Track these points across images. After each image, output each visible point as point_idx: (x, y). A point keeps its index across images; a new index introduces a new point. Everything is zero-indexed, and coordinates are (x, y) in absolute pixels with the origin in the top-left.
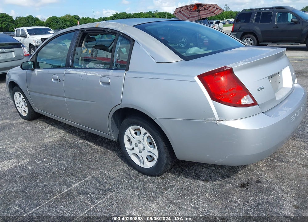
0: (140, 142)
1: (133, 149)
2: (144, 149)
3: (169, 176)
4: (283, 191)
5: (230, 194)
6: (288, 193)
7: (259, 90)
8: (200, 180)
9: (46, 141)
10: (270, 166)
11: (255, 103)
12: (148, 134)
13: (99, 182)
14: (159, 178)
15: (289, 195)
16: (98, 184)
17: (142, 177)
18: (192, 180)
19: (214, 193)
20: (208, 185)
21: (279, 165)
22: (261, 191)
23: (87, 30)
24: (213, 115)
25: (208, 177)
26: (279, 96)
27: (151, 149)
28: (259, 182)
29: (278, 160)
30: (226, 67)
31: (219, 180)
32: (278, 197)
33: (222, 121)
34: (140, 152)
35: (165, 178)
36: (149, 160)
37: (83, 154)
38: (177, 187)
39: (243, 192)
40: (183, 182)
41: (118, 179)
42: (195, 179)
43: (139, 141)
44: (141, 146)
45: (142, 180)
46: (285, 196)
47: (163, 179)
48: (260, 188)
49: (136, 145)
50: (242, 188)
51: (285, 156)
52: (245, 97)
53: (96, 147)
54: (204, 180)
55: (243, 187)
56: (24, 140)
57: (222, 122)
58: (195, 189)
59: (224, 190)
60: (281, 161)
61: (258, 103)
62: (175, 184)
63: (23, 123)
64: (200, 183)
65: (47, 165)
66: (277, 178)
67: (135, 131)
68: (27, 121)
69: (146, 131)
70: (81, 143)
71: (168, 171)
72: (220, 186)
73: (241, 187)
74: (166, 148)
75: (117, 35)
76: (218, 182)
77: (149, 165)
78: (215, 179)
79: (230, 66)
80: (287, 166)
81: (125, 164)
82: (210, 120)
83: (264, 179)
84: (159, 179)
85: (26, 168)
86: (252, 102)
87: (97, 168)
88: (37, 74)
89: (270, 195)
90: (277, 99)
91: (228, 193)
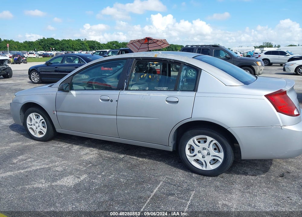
0: (204, 149)
1: (195, 155)
2: (209, 154)
3: (225, 175)
5: (279, 182)
8: (249, 175)
9: (87, 158)
11: (299, 114)
12: (215, 142)
13: (175, 185)
16: (175, 187)
19: (267, 182)
20: (258, 178)
21: (292, 161)
22: (295, 177)
23: (143, 59)
25: (253, 173)
31: (262, 174)
33: (285, 126)
34: (203, 157)
37: (135, 165)
38: (238, 181)
39: (285, 180)
40: (239, 178)
41: (188, 181)
42: (245, 175)
44: (205, 152)
47: (222, 177)
49: (199, 152)
52: (295, 110)
53: (141, 159)
56: (61, 159)
59: (272, 180)
63: (39, 144)
65: (110, 177)
66: (298, 169)
67: (198, 140)
68: (42, 142)
69: (212, 139)
72: (267, 178)
73: (281, 177)
75: (181, 64)
82: (276, 126)
83: (290, 170)
85: (92, 181)
87: (161, 175)
88: (75, 96)
91: (277, 181)
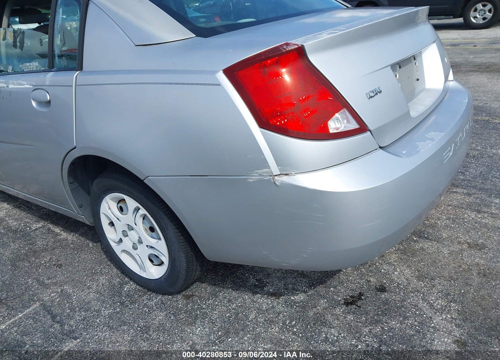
0: (130, 228)
1: (121, 241)
2: (140, 242)
3: (203, 289)
4: (431, 306)
5: (324, 323)
6: (442, 310)
7: (371, 97)
8: (263, 294)
10: (404, 252)
11: (362, 128)
12: (143, 211)
13: (53, 317)
14: (180, 297)
15: (444, 317)
16: (50, 322)
17: (145, 297)
18: (247, 297)
19: (290, 323)
20: (279, 304)
21: (422, 249)
22: (387, 309)
24: (265, 164)
25: (281, 285)
26: (418, 108)
27: (153, 242)
28: (382, 289)
29: (420, 237)
30: (287, 44)
31: (302, 292)
32: (421, 323)
33: (286, 175)
34: (135, 248)
35: (193, 295)
36: (156, 263)
37: (35, 252)
38: (215, 315)
39: (350, 317)
40: (229, 301)
41: (95, 305)
42: (253, 293)
43: (128, 225)
44: (134, 236)
45: (145, 305)
46: (437, 319)
47: (188, 297)
48: (386, 302)
49: (125, 234)
50: (350, 307)
51: (433, 226)
52: (337, 115)
53: (64, 235)
54: (272, 295)
55: (352, 303)
57: (285, 179)
58: (252, 316)
59: (311, 314)
60: (427, 238)
61: (370, 126)
62: (212, 309)
64: (263, 301)
66: (420, 278)
67: (119, 205)
69: (136, 204)
70: (36, 229)
71: (201, 280)
72: (304, 307)
73: (347, 304)
74: (182, 238)
76: (300, 297)
77: (155, 273)
78: (294, 291)
79: (298, 42)
80: (438, 248)
81: (115, 270)
82: (260, 175)
83: (392, 281)
84: (179, 301)
86: (354, 125)
87: (56, 284)
89: (406, 318)
90: (413, 114)
91: (320, 321)
